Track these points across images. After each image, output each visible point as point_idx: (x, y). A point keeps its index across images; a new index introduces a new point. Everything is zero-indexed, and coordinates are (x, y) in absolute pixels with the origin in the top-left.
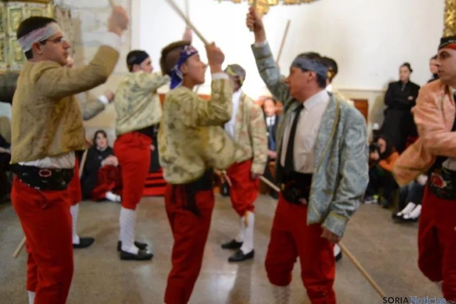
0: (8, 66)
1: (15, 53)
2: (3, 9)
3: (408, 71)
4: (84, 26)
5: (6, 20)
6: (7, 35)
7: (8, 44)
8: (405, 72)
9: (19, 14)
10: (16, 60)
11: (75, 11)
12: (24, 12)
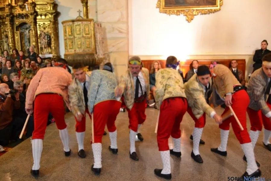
0: (75, 51)
1: (78, 44)
2: (72, 25)
3: (266, 44)
4: (107, 31)
5: (74, 30)
6: (74, 37)
7: (75, 41)
8: (265, 44)
9: (79, 27)
10: (78, 48)
11: (103, 24)
12: (81, 26)
